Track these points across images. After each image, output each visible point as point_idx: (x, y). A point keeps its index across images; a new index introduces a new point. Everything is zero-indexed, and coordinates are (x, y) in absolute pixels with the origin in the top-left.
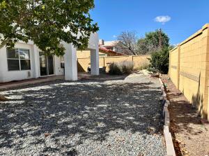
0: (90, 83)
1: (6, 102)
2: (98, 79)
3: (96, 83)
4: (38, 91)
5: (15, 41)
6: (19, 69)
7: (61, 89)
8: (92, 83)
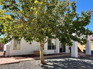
0: (86, 61)
1: (47, 66)
2: (91, 58)
3: (90, 61)
4: (59, 62)
5: (52, 39)
6: (51, 49)
7: (70, 62)
8: (87, 60)
